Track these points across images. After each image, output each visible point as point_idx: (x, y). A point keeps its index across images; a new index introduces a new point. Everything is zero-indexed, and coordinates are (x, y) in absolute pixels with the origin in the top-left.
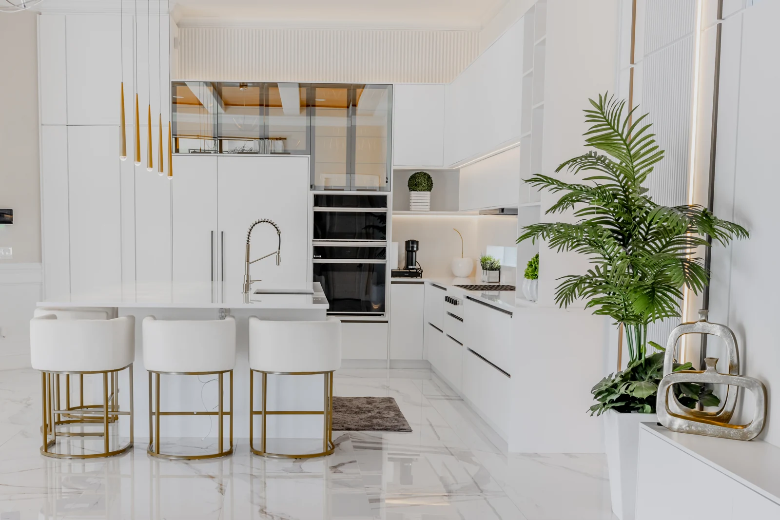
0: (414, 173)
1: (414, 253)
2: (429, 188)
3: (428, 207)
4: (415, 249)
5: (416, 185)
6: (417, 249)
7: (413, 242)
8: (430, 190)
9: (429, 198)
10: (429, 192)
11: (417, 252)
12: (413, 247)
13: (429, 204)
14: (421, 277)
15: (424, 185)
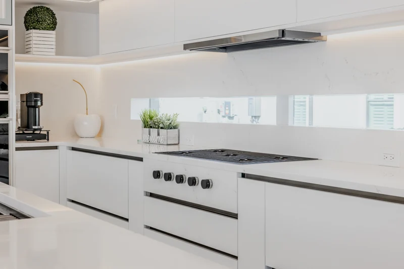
0: (32, 7)
1: (37, 109)
2: (53, 26)
3: (54, 50)
4: (39, 103)
5: (38, 21)
6: (42, 104)
7: (36, 95)
8: (53, 28)
9: (54, 40)
10: (54, 32)
11: (41, 108)
12: (36, 101)
13: (54, 47)
14: (48, 140)
15: (49, 22)
